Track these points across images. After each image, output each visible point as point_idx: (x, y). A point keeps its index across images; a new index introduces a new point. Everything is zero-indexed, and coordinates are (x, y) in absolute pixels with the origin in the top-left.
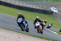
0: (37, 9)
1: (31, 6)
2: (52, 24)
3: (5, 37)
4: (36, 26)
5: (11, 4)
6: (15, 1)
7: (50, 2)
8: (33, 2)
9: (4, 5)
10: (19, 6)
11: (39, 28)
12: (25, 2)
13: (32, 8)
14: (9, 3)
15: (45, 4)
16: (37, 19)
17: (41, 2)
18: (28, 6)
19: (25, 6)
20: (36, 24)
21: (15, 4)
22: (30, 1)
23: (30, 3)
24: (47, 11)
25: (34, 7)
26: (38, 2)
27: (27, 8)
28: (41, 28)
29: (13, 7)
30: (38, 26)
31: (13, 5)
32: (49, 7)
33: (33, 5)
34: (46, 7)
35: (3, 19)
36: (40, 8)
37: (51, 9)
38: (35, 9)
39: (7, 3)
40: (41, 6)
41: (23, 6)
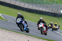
0: (47, 12)
1: (41, 9)
2: (59, 26)
3: (14, 40)
4: (40, 27)
5: (20, 7)
6: (25, 4)
7: (59, 5)
8: (43, 5)
9: (13, 8)
10: (28, 9)
11: (42, 29)
12: (34, 4)
13: (41, 11)
14: (18, 6)
15: (55, 7)
16: (41, 20)
17: (51, 5)
18: (37, 9)
19: (35, 9)
20: (40, 25)
21: (25, 7)
22: (40, 4)
23: (39, 6)
24: (57, 14)
25: (44, 10)
26: (48, 4)
27: (37, 11)
28: (45, 30)
29: (22, 10)
30: (42, 27)
31: (22, 7)
32: (59, 9)
33: (43, 8)
34: (56, 10)
35: (12, 22)
36: (50, 11)
37: (60, 12)
38: (45, 12)
39: (16, 6)
40: (51, 9)
41: (33, 9)
